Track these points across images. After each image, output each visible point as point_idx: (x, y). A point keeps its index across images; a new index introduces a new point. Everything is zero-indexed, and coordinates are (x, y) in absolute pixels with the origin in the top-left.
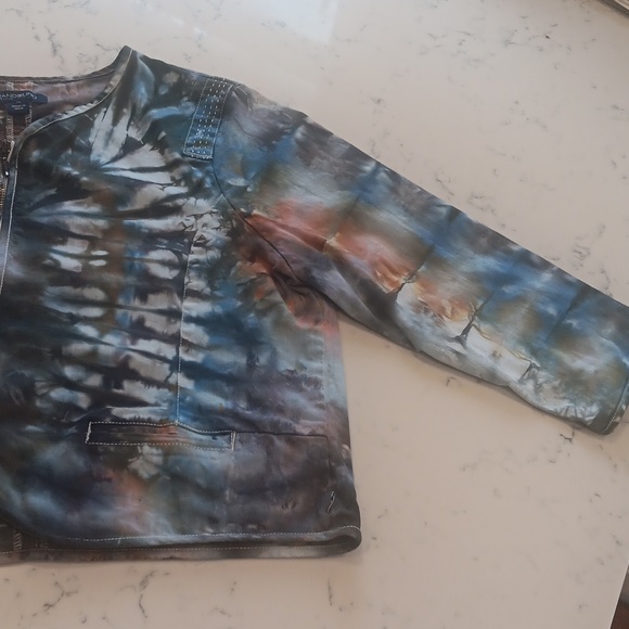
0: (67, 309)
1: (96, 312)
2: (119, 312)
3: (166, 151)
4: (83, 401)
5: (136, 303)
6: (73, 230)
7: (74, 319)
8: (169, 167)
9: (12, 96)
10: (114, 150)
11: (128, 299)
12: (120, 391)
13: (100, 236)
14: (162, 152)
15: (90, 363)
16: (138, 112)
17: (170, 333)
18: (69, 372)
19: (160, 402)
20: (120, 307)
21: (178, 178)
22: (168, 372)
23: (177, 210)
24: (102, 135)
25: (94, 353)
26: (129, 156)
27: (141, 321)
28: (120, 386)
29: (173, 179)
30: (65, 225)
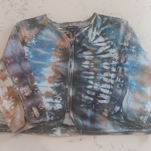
0: (86, 77)
1: (92, 77)
2: (97, 77)
3: (105, 38)
4: (92, 99)
5: (101, 75)
6: (86, 59)
7: (88, 79)
8: (106, 41)
9: (71, 27)
10: (94, 38)
11: (99, 74)
12: (99, 96)
13: (92, 60)
14: (104, 38)
15: (92, 90)
16: (98, 29)
17: (109, 82)
18: (88, 92)
19: (108, 99)
20: (98, 76)
21: (108, 44)
22: (109, 92)
23: (108, 52)
24: (91, 35)
25: (93, 88)
26: (97, 39)
27: (102, 79)
28: (99, 95)
29: (107, 44)
30: (84, 58)
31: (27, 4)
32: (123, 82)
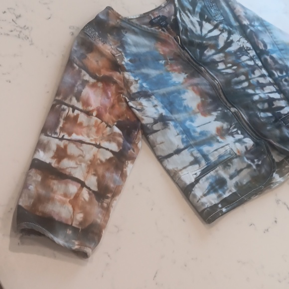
0: (240, 87)
1: (246, 84)
2: (251, 81)
3: (211, 21)
4: (270, 114)
5: (253, 76)
6: (218, 60)
7: (244, 89)
8: (216, 27)
9: (157, 20)
10: (198, 28)
11: (251, 76)
13: (224, 59)
14: (210, 23)
15: (262, 101)
16: (192, 11)
18: (260, 106)
20: (251, 79)
21: (222, 29)
23: (232, 42)
24: (190, 23)
25: (260, 97)
27: (258, 82)
28: (273, 105)
29: (220, 30)
30: (214, 59)
31: (20, 16)
32: (284, 74)
